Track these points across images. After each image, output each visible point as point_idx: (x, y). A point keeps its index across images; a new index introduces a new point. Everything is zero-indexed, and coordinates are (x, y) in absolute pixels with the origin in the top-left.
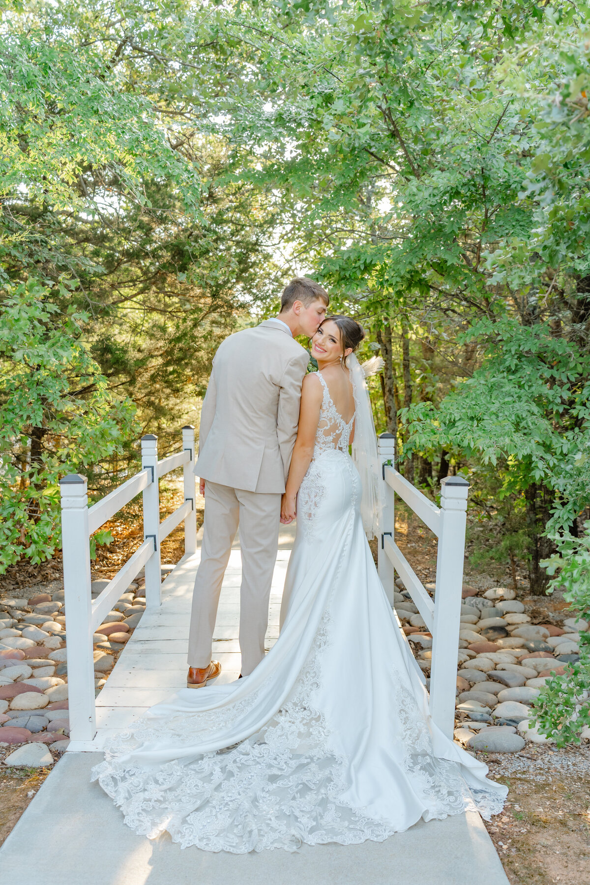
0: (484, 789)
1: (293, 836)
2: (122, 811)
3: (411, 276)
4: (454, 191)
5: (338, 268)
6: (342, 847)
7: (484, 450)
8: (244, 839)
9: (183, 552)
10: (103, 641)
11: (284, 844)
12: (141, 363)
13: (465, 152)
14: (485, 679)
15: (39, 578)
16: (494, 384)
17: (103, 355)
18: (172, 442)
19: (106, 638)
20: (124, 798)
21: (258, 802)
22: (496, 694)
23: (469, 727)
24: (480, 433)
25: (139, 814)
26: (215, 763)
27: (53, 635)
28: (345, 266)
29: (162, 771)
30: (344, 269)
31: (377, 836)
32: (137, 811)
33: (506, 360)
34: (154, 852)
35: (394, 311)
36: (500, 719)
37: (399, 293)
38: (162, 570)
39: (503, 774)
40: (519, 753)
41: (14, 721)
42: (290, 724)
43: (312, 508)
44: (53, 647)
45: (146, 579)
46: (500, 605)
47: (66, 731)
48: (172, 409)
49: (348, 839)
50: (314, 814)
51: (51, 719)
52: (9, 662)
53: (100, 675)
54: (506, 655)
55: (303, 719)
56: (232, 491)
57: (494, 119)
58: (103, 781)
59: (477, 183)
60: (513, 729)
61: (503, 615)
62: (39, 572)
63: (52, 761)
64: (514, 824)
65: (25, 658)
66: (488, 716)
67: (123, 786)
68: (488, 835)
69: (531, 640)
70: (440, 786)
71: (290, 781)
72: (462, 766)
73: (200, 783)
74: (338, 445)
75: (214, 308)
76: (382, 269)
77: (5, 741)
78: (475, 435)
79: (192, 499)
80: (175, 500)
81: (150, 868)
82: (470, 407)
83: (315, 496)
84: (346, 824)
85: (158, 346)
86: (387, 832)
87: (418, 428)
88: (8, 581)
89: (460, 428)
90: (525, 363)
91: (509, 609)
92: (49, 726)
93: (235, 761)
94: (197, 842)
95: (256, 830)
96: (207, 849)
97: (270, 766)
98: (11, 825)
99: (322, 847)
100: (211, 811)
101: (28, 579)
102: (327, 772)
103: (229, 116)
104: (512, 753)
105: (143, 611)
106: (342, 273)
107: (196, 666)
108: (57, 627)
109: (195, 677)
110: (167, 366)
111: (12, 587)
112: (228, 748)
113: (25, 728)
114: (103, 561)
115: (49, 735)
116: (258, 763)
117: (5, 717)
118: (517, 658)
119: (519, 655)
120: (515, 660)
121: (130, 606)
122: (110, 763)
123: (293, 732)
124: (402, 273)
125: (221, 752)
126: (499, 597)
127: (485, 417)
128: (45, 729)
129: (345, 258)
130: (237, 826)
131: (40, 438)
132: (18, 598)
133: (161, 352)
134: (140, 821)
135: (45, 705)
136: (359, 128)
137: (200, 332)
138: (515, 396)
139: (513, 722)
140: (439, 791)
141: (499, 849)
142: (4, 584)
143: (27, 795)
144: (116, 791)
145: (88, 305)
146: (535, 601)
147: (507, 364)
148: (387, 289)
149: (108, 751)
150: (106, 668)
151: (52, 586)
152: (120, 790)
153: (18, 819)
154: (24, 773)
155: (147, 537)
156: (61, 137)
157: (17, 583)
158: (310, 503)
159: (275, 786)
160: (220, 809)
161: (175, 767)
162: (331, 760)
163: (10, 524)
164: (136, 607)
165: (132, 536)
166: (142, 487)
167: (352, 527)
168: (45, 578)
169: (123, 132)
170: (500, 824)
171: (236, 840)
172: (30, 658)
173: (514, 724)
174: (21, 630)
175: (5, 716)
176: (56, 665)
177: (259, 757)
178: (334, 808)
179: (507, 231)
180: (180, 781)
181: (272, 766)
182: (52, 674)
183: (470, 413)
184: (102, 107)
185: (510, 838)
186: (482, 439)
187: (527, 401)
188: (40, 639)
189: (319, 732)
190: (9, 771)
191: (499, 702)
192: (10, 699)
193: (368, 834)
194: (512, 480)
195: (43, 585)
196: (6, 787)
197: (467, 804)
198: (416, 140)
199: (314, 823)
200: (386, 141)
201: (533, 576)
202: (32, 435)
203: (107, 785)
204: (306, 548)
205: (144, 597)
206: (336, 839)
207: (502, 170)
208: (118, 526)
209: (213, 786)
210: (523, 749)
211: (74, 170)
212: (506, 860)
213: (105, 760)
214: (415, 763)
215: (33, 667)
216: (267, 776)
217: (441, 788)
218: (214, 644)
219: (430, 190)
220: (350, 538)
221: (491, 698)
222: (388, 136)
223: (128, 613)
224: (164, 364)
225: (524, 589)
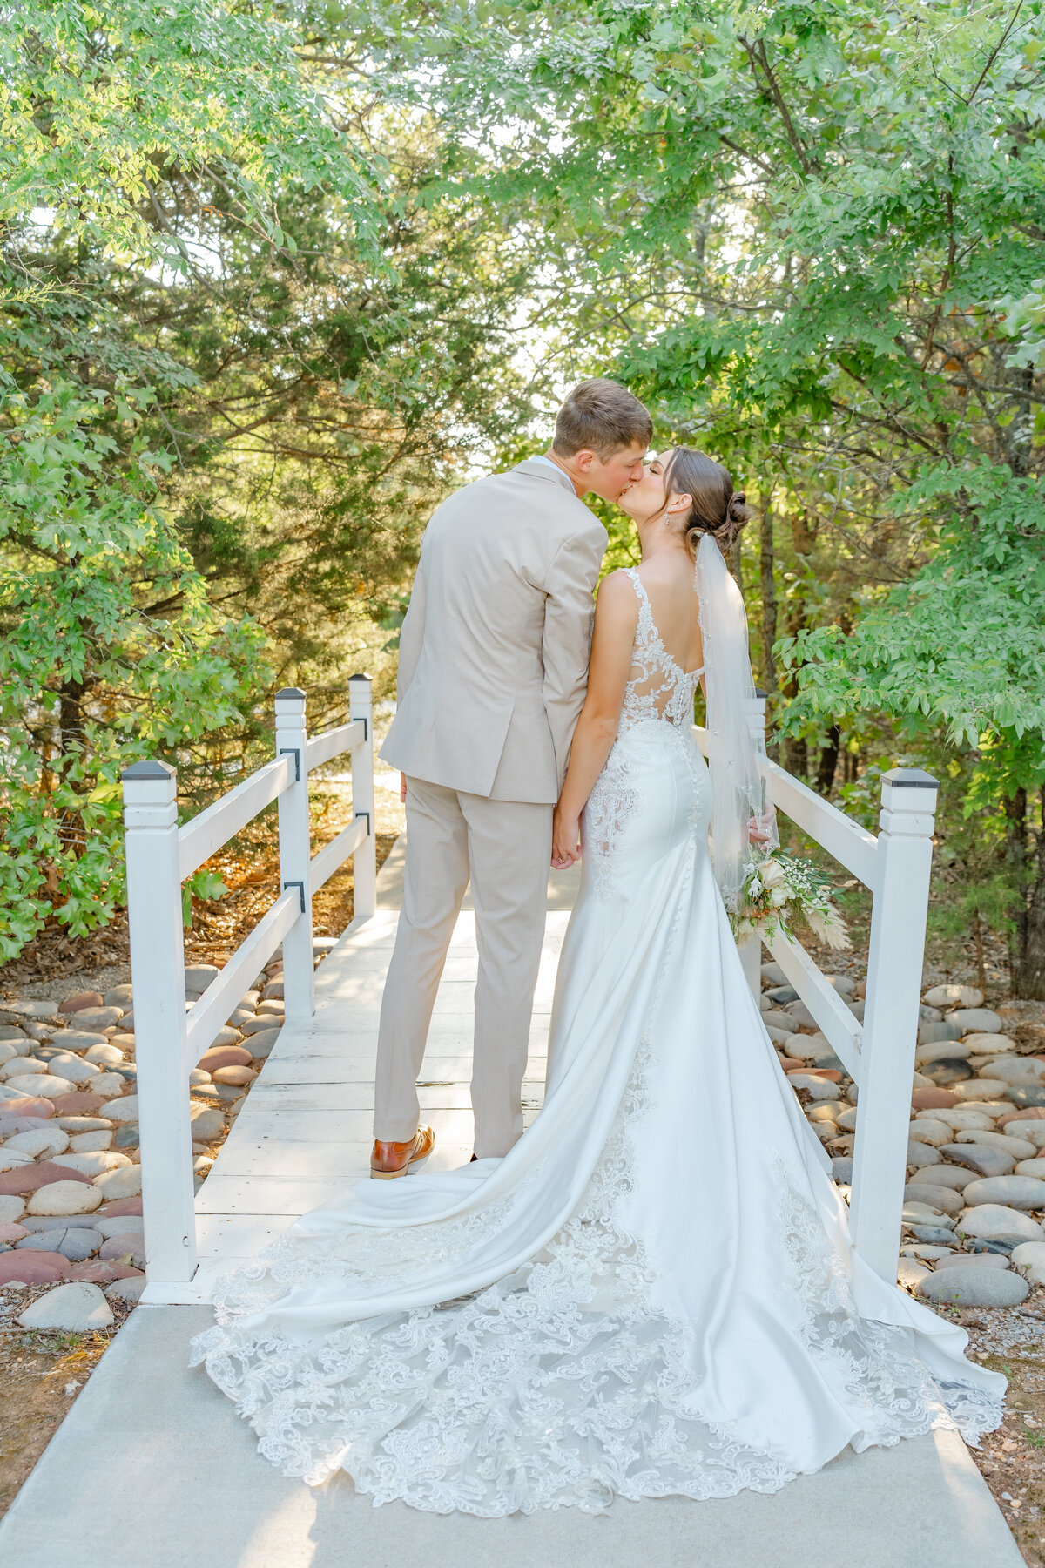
0: (960, 1382)
1: (597, 1481)
2: (253, 1429)
3: (800, 380)
4: (893, 206)
5: (654, 366)
6: (694, 1504)
7: (951, 719)
8: (498, 1488)
9: (351, 913)
10: (203, 1083)
11: (580, 1498)
12: (269, 553)
13: (921, 124)
14: (936, 1159)
15: (79, 962)
16: (964, 592)
17: (196, 537)
18: (327, 707)
19: (207, 1076)
20: (256, 1401)
21: (522, 1410)
22: (960, 1189)
23: (916, 1256)
24: (943, 685)
25: (286, 1433)
26: (432, 1328)
27: (107, 1070)
28: (669, 362)
29: (328, 1345)
30: (666, 369)
31: (763, 1482)
32: (283, 1427)
33: (985, 544)
34: (319, 1513)
35: (760, 452)
36: (976, 1241)
37: (774, 416)
38: (315, 949)
39: (991, 1350)
40: (1020, 1308)
41: (36, 1238)
42: (576, 1260)
43: (610, 833)
44: (108, 1093)
45: (285, 963)
46: (954, 1017)
47: (138, 1259)
48: (325, 644)
49: (706, 1487)
50: (635, 1436)
51: (107, 1235)
52: (24, 1122)
53: (200, 1147)
54: (973, 1114)
55: (602, 1250)
56: (453, 796)
57: (981, 56)
58: (214, 1366)
59: (939, 190)
60: (1000, 1260)
61: (961, 1036)
62: (79, 951)
63: (111, 1320)
64: (1029, 1454)
65: (55, 1114)
66: (948, 1232)
67: (253, 1377)
68: (981, 1478)
69: (1019, 1086)
70: (879, 1378)
71: (581, 1367)
72: (917, 1335)
73: (405, 1370)
74: (667, 711)
75: (408, 448)
76: (740, 368)
77: (20, 1278)
78: (934, 690)
79: (368, 815)
80: (330, 816)
81: (313, 1546)
82: (918, 637)
83: (617, 810)
84: (700, 1455)
85: (303, 521)
86: (782, 1473)
87: (816, 676)
88: (20, 968)
89: (901, 676)
90: (1023, 550)
91: (972, 1026)
92: (104, 1248)
93: (471, 1327)
94: (404, 1492)
95: (523, 1470)
96: (425, 1506)
97: (541, 1337)
98: (34, 1453)
99: (654, 1504)
100: (430, 1428)
101: (59, 963)
102: (654, 1349)
103: (442, 69)
104: (1006, 1309)
105: (281, 1024)
106: (663, 377)
107: (388, 1138)
108: (115, 1055)
109: (385, 1158)
110: (318, 562)
111: (28, 979)
112: (457, 1300)
113: (57, 1251)
114: (198, 930)
115: (104, 1268)
116: (517, 1329)
117: (19, 1230)
118: (995, 1119)
119: (997, 1114)
120: (991, 1124)
121: (252, 1015)
122: (227, 1330)
123: (582, 1275)
124: (784, 372)
125: (443, 1307)
126: (952, 1002)
127: (950, 655)
128: (95, 1255)
129: (668, 346)
130: (483, 1459)
131: (77, 697)
132: (40, 999)
133: (307, 533)
134: (289, 1448)
135: (95, 1206)
136: (705, 76)
137: (380, 494)
138: (1007, 614)
139: (1002, 1246)
140: (878, 1388)
141: (1005, 1507)
142: (13, 972)
143: (63, 1391)
144: (240, 1386)
145: (169, 439)
146: (1020, 1010)
147: (988, 552)
148: (749, 409)
149: (220, 1304)
150: (209, 1135)
151: (105, 976)
152: (248, 1384)
153: (49, 1439)
154: (57, 1342)
155: (286, 886)
156: (118, 103)
157: (38, 972)
158: (606, 823)
159: (552, 1376)
160: (447, 1424)
161: (355, 1337)
162: (657, 1326)
163: (26, 859)
164: (264, 1017)
165: (253, 882)
166: (276, 791)
167: (691, 874)
168: (91, 962)
169: (240, 94)
170: (1000, 1454)
171: (483, 1489)
172: (64, 1115)
173: (1006, 1251)
174: (47, 1060)
175: (19, 1227)
176: (114, 1129)
177: (517, 1319)
178: (672, 1423)
179: (995, 288)
180: (366, 1366)
181: (546, 1337)
182: (107, 1145)
183: (920, 647)
184: (197, 41)
185: (1023, 1485)
186: (946, 697)
187: (1029, 624)
188: (83, 1077)
189: (634, 1275)
190: (27, 1339)
191: (966, 1205)
192: (27, 1195)
193: (744, 1479)
194: (988, 779)
195: (88, 975)
196: (23, 1371)
197: (935, 1414)
198: (813, 107)
199: (637, 1456)
200: (753, 111)
201: (1017, 963)
202: (62, 691)
203: (222, 1373)
204: (598, 910)
205: (281, 998)
206: (684, 1488)
207: (987, 165)
208: (225, 865)
209: (432, 1377)
210: (1027, 1300)
211: (143, 172)
212: (1021, 1532)
213: (215, 1322)
214: (824, 1334)
215: (72, 1132)
216: (537, 1358)
217: (881, 1383)
218: (420, 1092)
219: (846, 205)
220: (687, 895)
221: (952, 1197)
222: (756, 103)
223: (251, 1029)
224: (313, 555)
225: (997, 986)
